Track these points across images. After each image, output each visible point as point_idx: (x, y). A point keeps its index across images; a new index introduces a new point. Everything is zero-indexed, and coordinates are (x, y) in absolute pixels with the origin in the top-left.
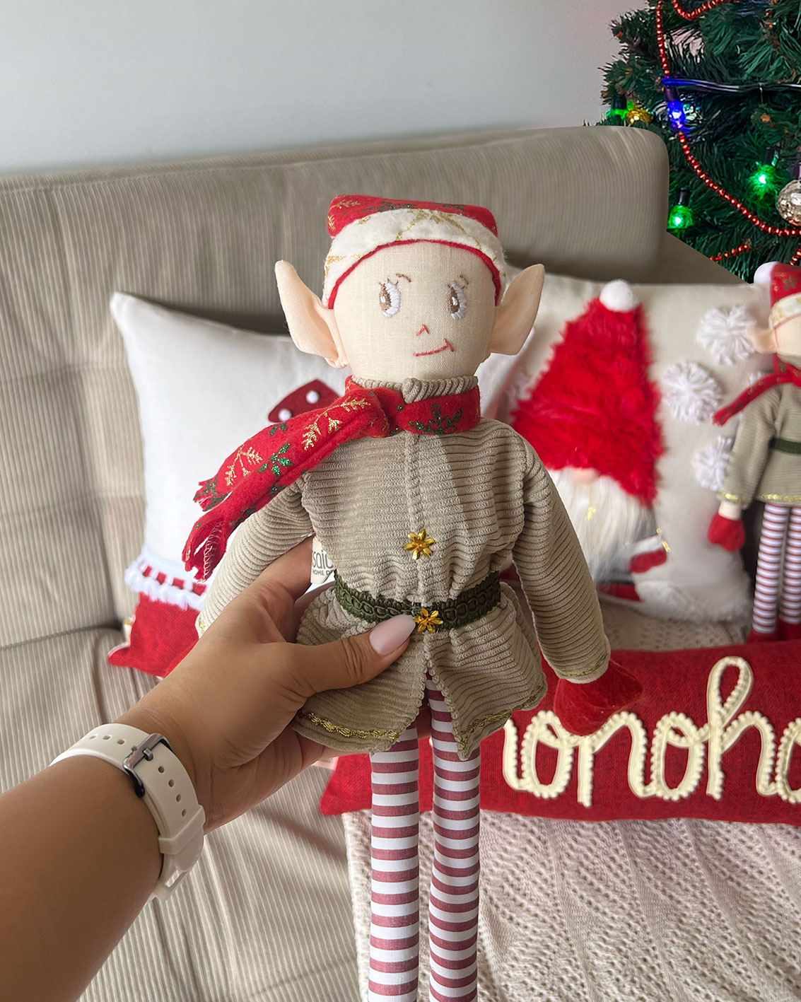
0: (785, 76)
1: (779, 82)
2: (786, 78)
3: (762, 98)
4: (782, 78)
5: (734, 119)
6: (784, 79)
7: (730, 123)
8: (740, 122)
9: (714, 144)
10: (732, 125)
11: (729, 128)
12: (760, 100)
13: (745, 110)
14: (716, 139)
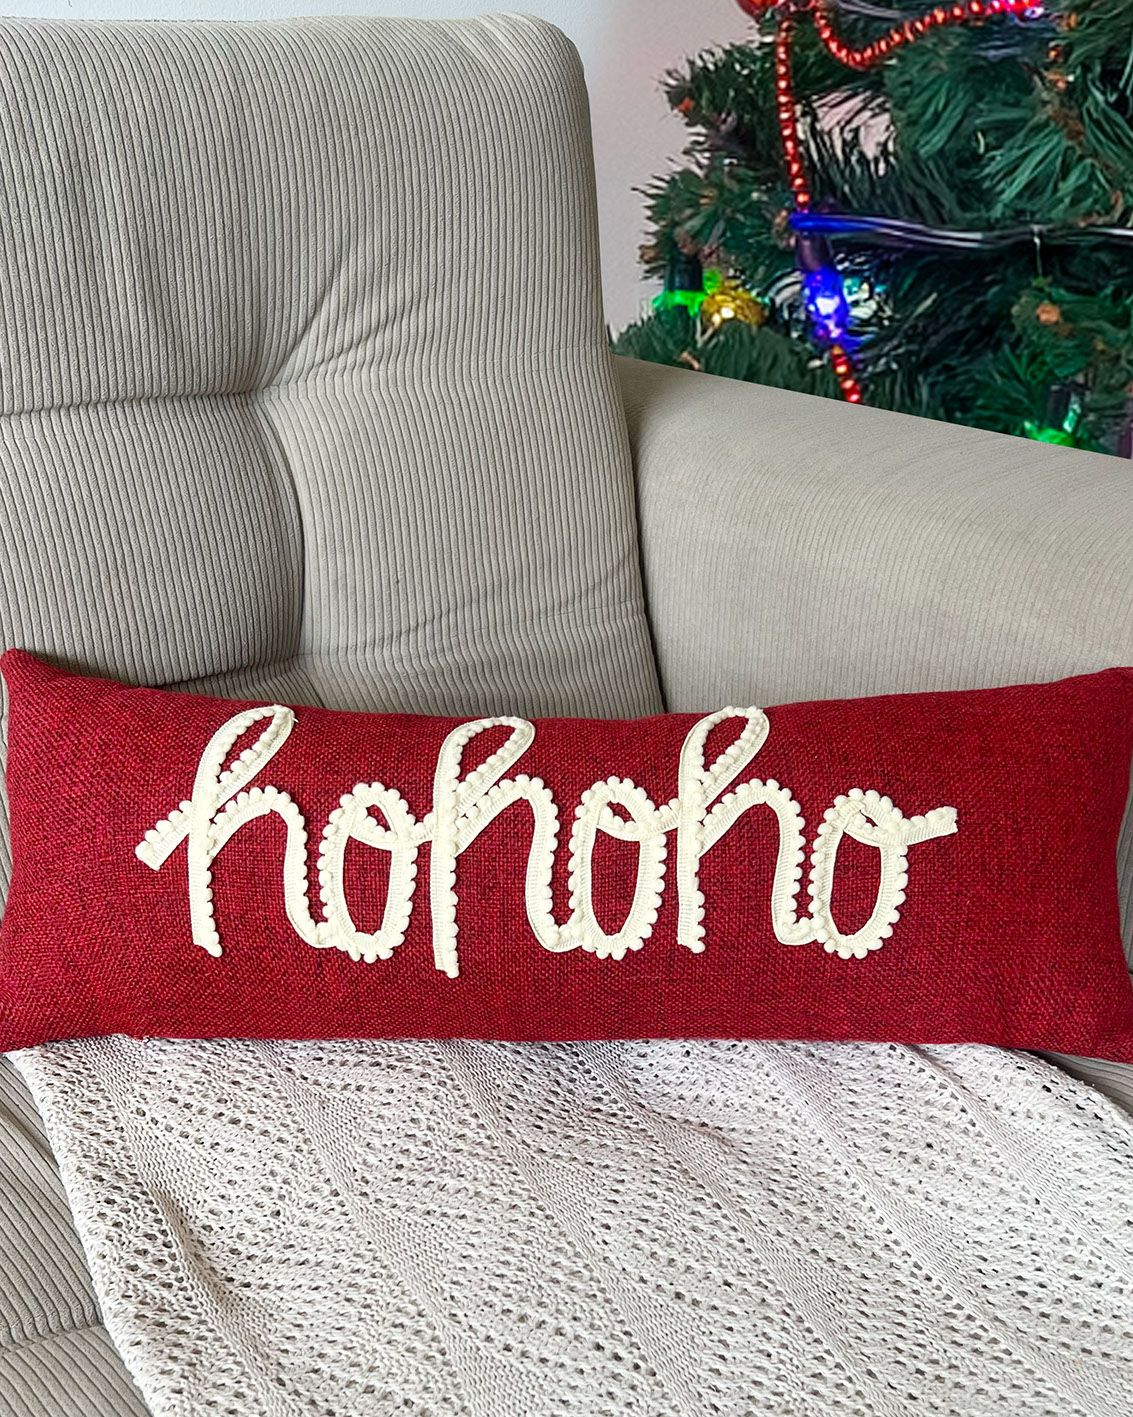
0: (1098, 207)
1: (1082, 224)
2: (1099, 214)
3: (1039, 263)
4: (1088, 214)
5: (970, 316)
6: (1095, 216)
7: (961, 326)
8: (984, 323)
9: (920, 379)
10: (966, 331)
11: (956, 337)
12: (1035, 269)
13: (995, 294)
14: (924, 366)
